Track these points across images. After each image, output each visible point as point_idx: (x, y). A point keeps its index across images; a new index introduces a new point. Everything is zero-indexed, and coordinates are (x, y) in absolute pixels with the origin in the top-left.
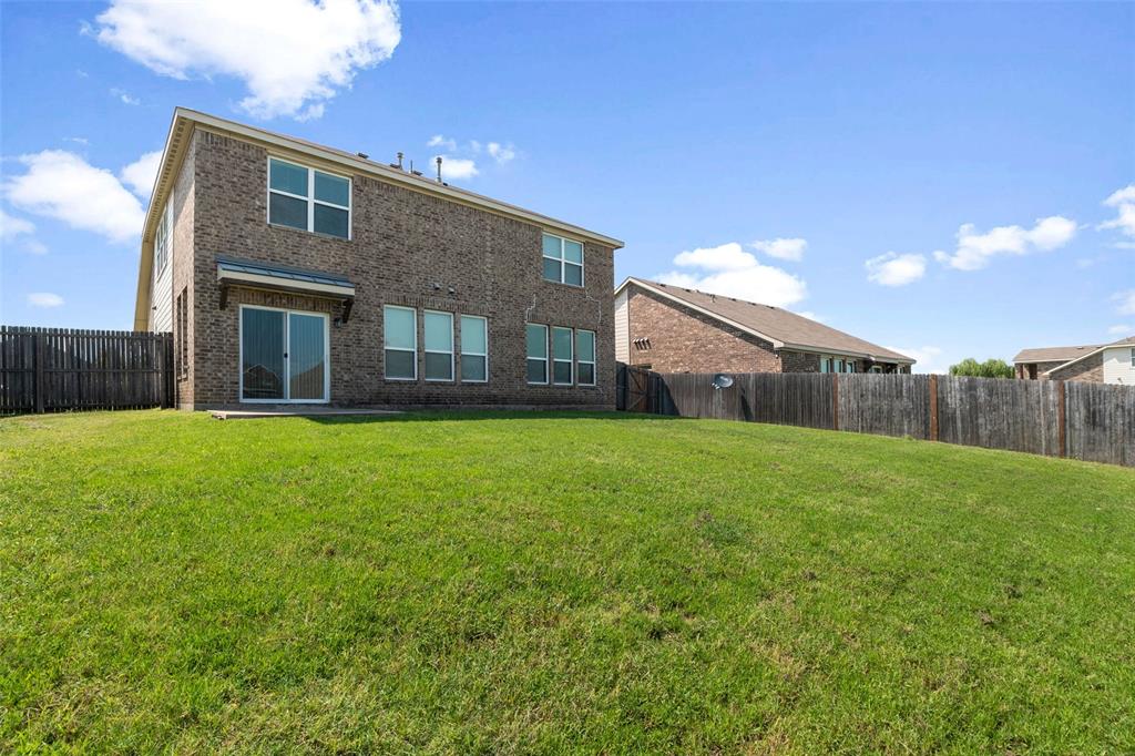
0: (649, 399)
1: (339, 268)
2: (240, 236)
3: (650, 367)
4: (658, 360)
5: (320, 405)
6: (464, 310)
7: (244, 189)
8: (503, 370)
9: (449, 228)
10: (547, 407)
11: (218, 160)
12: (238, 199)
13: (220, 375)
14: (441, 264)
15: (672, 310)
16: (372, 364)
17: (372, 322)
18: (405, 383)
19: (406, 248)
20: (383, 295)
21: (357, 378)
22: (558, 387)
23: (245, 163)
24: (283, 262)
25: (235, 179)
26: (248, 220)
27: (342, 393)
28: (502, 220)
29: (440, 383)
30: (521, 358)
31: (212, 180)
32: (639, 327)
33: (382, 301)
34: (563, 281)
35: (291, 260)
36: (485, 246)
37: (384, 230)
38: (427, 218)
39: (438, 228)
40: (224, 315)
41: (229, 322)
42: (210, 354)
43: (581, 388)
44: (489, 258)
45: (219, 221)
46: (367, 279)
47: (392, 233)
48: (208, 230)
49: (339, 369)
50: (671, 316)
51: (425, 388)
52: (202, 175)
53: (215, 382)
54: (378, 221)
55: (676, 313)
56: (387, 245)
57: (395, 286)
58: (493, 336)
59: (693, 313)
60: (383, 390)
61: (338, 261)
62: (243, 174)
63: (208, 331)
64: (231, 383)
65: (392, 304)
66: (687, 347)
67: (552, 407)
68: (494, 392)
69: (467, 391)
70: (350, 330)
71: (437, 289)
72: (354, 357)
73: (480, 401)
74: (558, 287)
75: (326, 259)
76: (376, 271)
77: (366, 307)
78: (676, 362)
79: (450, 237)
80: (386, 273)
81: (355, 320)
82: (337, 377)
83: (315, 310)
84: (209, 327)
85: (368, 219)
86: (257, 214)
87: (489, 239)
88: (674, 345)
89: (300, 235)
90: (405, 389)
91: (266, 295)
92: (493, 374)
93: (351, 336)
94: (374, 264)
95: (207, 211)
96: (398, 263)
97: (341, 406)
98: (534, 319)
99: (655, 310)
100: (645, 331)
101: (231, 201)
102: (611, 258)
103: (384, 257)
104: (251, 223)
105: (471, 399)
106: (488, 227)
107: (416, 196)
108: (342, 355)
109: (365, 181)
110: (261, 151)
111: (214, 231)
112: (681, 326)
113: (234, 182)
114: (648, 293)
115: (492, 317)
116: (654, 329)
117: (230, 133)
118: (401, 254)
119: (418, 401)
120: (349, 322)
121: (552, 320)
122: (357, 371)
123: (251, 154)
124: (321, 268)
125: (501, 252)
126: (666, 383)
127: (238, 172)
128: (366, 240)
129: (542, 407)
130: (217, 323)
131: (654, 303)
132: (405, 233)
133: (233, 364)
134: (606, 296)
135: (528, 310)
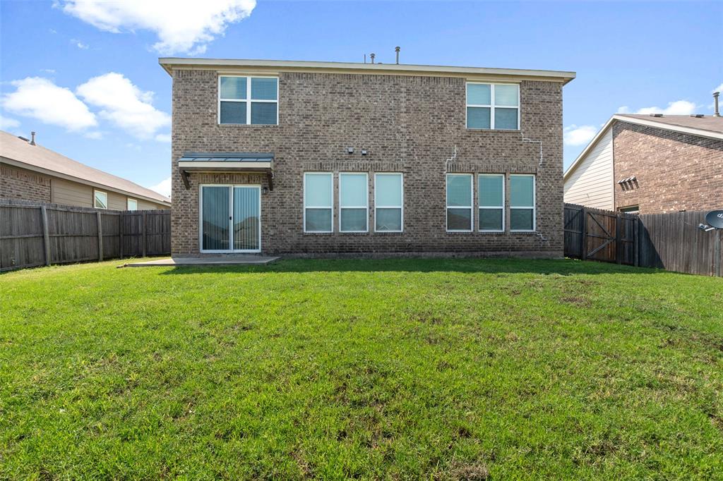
0: (619, 244)
1: (267, 148)
2: (200, 137)
3: (637, 209)
4: (646, 199)
5: (253, 254)
6: (377, 169)
7: (202, 103)
8: (418, 220)
9: (363, 98)
10: (469, 254)
11: (186, 87)
12: (198, 110)
13: (186, 234)
14: (355, 132)
15: (664, 141)
16: (291, 221)
17: (293, 187)
18: (321, 235)
19: (323, 123)
20: (302, 164)
21: (281, 232)
22: (483, 235)
23: (202, 85)
24: (227, 150)
25: (196, 98)
26: (204, 124)
27: (269, 244)
28: (418, 80)
29: (353, 234)
30: (438, 208)
31: (182, 102)
32: (625, 165)
33: (302, 169)
34: (493, 127)
35: (233, 148)
36: (399, 108)
37: (305, 112)
38: (342, 94)
39: (353, 100)
40: (189, 193)
41: (192, 197)
42: (180, 221)
43: (514, 234)
44: (404, 118)
45: (187, 129)
46: (289, 154)
47: (310, 113)
48: (180, 137)
49: (266, 227)
50: (665, 148)
51: (339, 239)
52: (176, 100)
53: (183, 239)
54: (299, 105)
55: (669, 143)
56: (307, 123)
57: (313, 156)
58: (407, 190)
59: (693, 139)
60: (301, 241)
61: (267, 142)
62: (201, 92)
63: (179, 205)
64: (193, 239)
65: (310, 171)
66: (683, 181)
67: (476, 254)
68: (409, 241)
69: (379, 240)
70: (275, 195)
71: (351, 153)
72: (278, 216)
73: (393, 249)
74: (485, 134)
75: (257, 143)
76: (296, 146)
77: (288, 176)
78: (669, 201)
79: (364, 106)
80: (305, 146)
81: (279, 187)
82: (265, 232)
83: (249, 183)
84: (180, 202)
85: (290, 105)
86: (210, 118)
87: (404, 100)
88: (666, 181)
89: (239, 129)
90: (321, 240)
91: (215, 176)
92: (408, 224)
93: (276, 200)
94: (295, 141)
95: (179, 124)
96: (316, 137)
97: (268, 254)
98: (455, 168)
99: (644, 144)
100: (631, 170)
101: (193, 114)
102: (559, 93)
103: (303, 135)
104: (206, 126)
105: (384, 247)
106: (402, 89)
107: (332, 77)
108: (269, 215)
109: (287, 76)
110: (212, 73)
111: (183, 137)
112: (676, 158)
113: (195, 100)
114: (634, 127)
115: (408, 172)
116: (641, 165)
117: (192, 66)
118: (319, 128)
119: (332, 250)
120: (275, 190)
121: (477, 168)
122: (281, 227)
123: (206, 77)
124: (254, 150)
125: (417, 110)
126: (645, 225)
127: (198, 92)
128: (289, 122)
129: (463, 255)
130: (185, 199)
131: (642, 137)
132: (322, 110)
133: (194, 227)
134: (551, 135)
135: (447, 162)
